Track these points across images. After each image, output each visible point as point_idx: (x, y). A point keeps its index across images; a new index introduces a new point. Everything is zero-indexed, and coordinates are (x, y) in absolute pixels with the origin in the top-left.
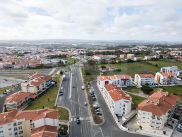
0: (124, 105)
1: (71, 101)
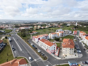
0: (55, 48)
1: (23, 52)
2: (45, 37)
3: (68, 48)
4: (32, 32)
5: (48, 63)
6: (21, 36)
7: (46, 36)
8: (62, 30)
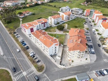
1: (5, 57)
2: (43, 25)
3: (76, 51)
4: (22, 13)
5: (45, 77)
6: (4, 22)
7: (44, 23)
8: (68, 7)
